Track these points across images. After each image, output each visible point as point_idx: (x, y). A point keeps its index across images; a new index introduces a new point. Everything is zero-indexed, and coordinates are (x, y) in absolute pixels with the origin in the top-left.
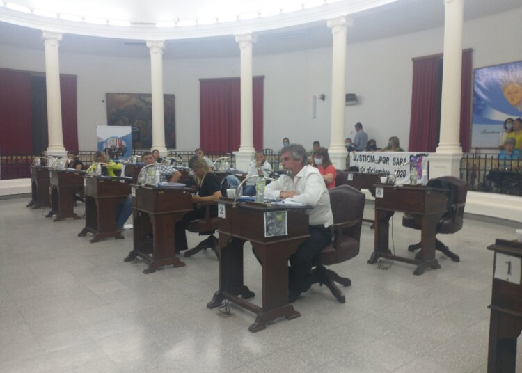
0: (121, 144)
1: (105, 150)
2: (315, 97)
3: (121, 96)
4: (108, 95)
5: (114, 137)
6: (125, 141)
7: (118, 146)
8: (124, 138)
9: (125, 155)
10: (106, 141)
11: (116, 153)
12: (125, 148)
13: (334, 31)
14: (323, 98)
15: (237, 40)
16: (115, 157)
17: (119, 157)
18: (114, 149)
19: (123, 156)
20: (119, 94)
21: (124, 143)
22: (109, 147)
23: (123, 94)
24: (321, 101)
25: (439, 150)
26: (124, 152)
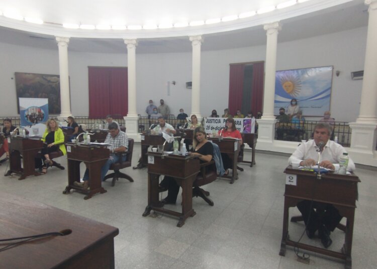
0: (39, 112)
1: (27, 116)
2: (169, 83)
3: (27, 75)
4: (16, 74)
5: (34, 107)
6: (43, 110)
7: (37, 113)
8: (42, 107)
9: (43, 120)
10: (27, 110)
11: (36, 119)
12: (43, 114)
13: (193, 44)
14: (174, 83)
15: (126, 42)
16: (35, 121)
17: (38, 121)
18: (34, 116)
19: (42, 120)
20: (26, 73)
21: (42, 111)
22: (30, 114)
23: (29, 74)
24: (173, 85)
25: (263, 118)
26: (42, 118)
